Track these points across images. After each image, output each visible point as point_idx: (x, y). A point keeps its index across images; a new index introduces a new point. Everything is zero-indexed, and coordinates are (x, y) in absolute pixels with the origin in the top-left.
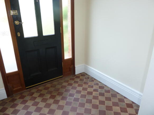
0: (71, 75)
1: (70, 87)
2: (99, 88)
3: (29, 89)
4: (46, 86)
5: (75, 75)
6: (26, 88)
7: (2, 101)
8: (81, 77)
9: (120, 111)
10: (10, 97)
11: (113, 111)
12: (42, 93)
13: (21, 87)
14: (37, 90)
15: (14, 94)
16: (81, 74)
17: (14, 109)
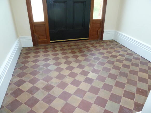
0: (98, 40)
1: (93, 49)
2: (127, 54)
3: (53, 44)
4: (69, 44)
5: (103, 41)
6: (51, 41)
7: (28, 48)
8: (108, 43)
9: (147, 78)
10: (36, 47)
11: (138, 75)
12: (64, 48)
13: (46, 40)
14: (60, 45)
15: (39, 45)
16: (109, 41)
17: (36, 54)
